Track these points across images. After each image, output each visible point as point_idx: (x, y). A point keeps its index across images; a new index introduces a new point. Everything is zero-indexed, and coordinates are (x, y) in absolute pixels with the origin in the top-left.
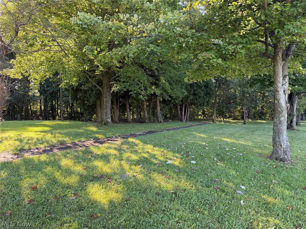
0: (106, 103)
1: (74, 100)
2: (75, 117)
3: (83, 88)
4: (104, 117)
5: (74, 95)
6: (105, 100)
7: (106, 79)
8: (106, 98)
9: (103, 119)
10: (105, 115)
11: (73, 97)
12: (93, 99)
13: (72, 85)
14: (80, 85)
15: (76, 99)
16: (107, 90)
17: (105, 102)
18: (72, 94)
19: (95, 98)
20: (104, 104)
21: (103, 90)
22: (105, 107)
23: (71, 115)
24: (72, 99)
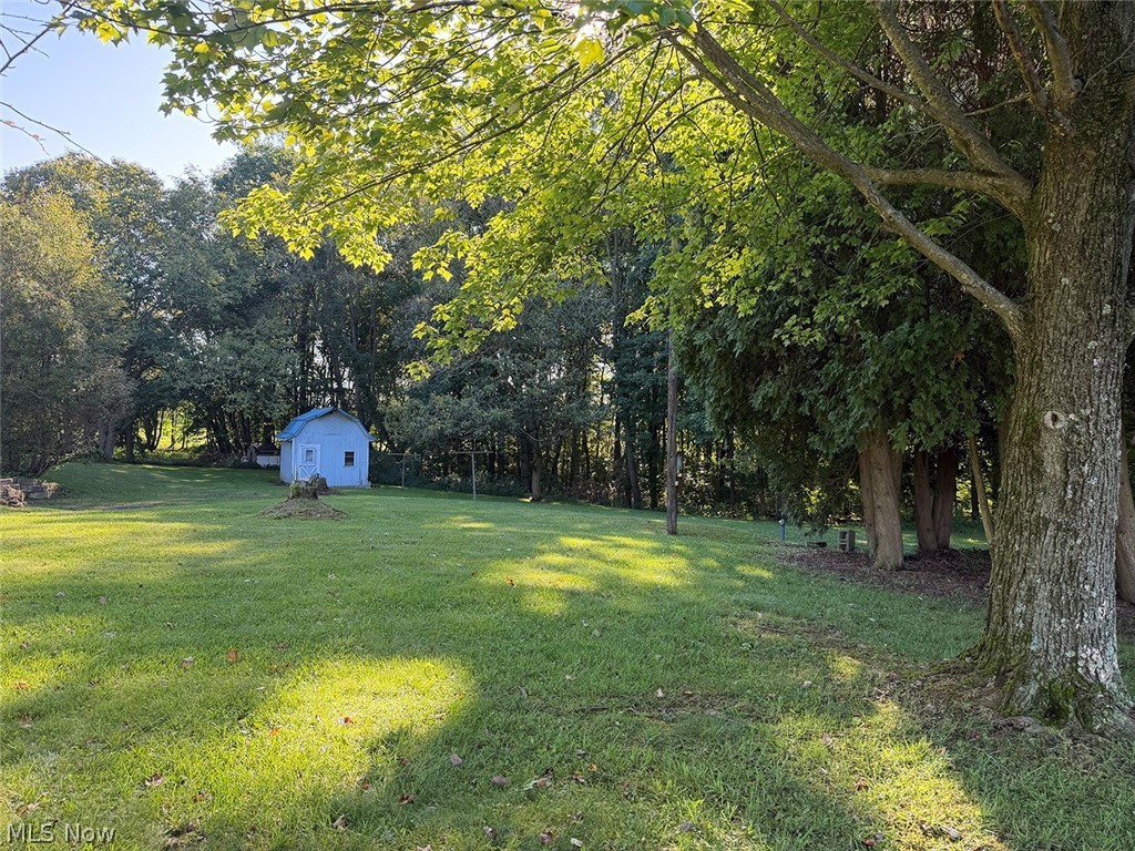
0: (1067, 461)
1: (732, 420)
2: (735, 492)
3: (793, 332)
4: (1039, 622)
5: (732, 393)
6: (1055, 422)
7: (1086, 183)
8: (1072, 405)
9: (1026, 637)
10: (1054, 599)
11: (726, 407)
12: (856, 413)
13: (717, 307)
14: (772, 313)
15: (744, 420)
16: (1081, 315)
17: (1051, 450)
18: (723, 390)
19: (871, 412)
20: (1037, 471)
21: (1027, 320)
22: (1047, 507)
23: (722, 482)
24: (718, 418)
